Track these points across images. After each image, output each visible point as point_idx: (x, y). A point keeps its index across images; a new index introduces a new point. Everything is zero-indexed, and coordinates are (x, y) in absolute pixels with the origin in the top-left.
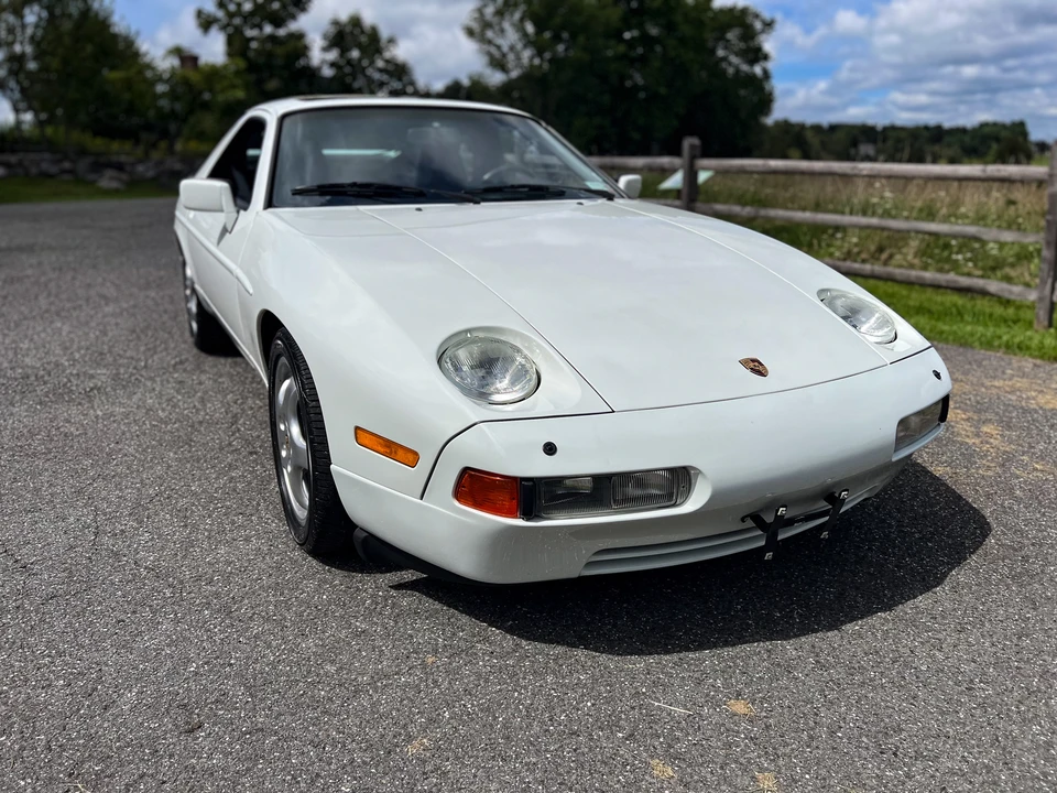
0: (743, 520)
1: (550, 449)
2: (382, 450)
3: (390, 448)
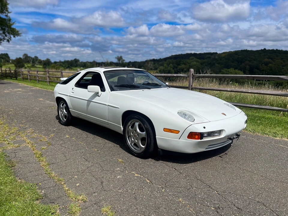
0: (227, 139)
1: (204, 128)
3: (171, 131)
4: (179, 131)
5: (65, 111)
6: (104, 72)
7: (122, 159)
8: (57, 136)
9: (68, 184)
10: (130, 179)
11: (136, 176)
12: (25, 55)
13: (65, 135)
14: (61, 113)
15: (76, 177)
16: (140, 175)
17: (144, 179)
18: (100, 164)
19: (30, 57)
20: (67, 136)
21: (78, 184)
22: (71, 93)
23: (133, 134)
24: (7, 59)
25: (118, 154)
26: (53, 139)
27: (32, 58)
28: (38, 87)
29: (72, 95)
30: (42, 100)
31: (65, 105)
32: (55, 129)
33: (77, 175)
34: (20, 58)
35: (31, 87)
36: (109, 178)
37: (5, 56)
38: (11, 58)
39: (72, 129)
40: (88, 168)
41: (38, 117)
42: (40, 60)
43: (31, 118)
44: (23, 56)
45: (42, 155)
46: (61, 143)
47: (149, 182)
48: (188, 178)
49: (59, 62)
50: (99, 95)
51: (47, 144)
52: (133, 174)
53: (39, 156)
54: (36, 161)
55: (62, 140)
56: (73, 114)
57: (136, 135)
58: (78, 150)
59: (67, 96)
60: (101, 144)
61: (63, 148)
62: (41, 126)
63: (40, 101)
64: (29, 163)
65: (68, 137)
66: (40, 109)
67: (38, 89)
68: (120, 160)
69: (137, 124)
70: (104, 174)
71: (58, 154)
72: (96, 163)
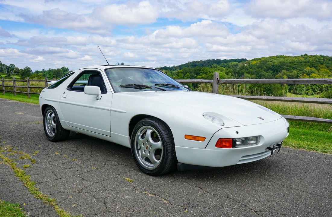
0: (266, 149)
1: (237, 132)
2: (194, 139)
4: (205, 138)
5: (53, 122)
6: (106, 70)
7: (130, 178)
8: (43, 153)
9: (61, 205)
10: (142, 199)
11: (149, 196)
13: (53, 152)
14: (48, 125)
15: (71, 197)
16: (155, 195)
17: (160, 199)
18: (101, 183)
19: (4, 65)
20: (57, 153)
21: (74, 205)
22: (62, 98)
23: (144, 146)
25: (125, 173)
26: (38, 156)
27: (7, 67)
28: (15, 100)
29: (63, 100)
30: (21, 115)
31: (53, 115)
32: (40, 146)
33: (73, 195)
35: (6, 100)
36: (115, 198)
39: (63, 146)
40: (86, 187)
41: (17, 133)
42: (17, 69)
43: (8, 134)
45: (25, 173)
46: (49, 160)
47: (166, 202)
48: (217, 197)
49: (41, 72)
50: (99, 98)
51: (30, 162)
52: (145, 194)
53: (22, 175)
54: (18, 180)
55: (50, 157)
56: (64, 126)
57: (148, 146)
58: (72, 168)
59: (57, 102)
60: (101, 161)
61: (53, 166)
62: (22, 143)
63: (19, 115)
64: (7, 182)
65: (58, 155)
66: (19, 124)
67: (16, 102)
68: (127, 179)
69: (149, 132)
70: (108, 194)
71: (46, 173)
72: (97, 182)
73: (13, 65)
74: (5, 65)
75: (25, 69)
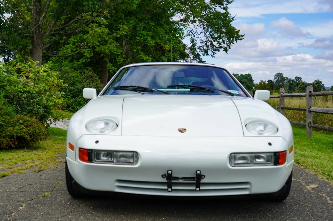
12: (279, 75)
19: (284, 79)
24: (249, 84)
27: (290, 80)
34: (270, 81)
37: (246, 78)
38: (255, 83)
42: (303, 83)
44: (275, 78)
73: (299, 78)
74: (287, 78)
75: (313, 83)
